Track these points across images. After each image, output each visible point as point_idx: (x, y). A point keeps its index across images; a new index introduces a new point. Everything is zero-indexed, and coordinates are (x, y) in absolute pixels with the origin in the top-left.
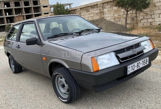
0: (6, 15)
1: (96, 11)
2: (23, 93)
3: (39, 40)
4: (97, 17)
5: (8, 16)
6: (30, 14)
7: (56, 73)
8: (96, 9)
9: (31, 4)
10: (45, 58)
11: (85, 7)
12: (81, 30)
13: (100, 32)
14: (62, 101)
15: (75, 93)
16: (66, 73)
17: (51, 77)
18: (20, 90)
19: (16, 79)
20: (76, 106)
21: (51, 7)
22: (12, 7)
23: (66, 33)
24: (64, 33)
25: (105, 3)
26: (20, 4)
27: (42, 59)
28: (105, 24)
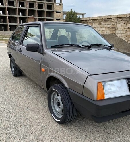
0: (19, 15)
1: (109, 25)
2: (17, 100)
3: (41, 47)
4: (108, 32)
5: (21, 16)
6: (42, 18)
7: (53, 89)
8: (109, 23)
9: (45, 7)
10: (44, 70)
11: (98, 19)
12: (91, 44)
13: (112, 49)
14: (54, 119)
15: (70, 115)
16: (64, 91)
17: (48, 91)
18: (15, 96)
19: (14, 83)
20: (69, 129)
21: (63, 14)
22: (26, 7)
23: (73, 45)
24: (70, 44)
25: (120, 18)
26: (35, 6)
27: (41, 69)
28: (115, 40)
